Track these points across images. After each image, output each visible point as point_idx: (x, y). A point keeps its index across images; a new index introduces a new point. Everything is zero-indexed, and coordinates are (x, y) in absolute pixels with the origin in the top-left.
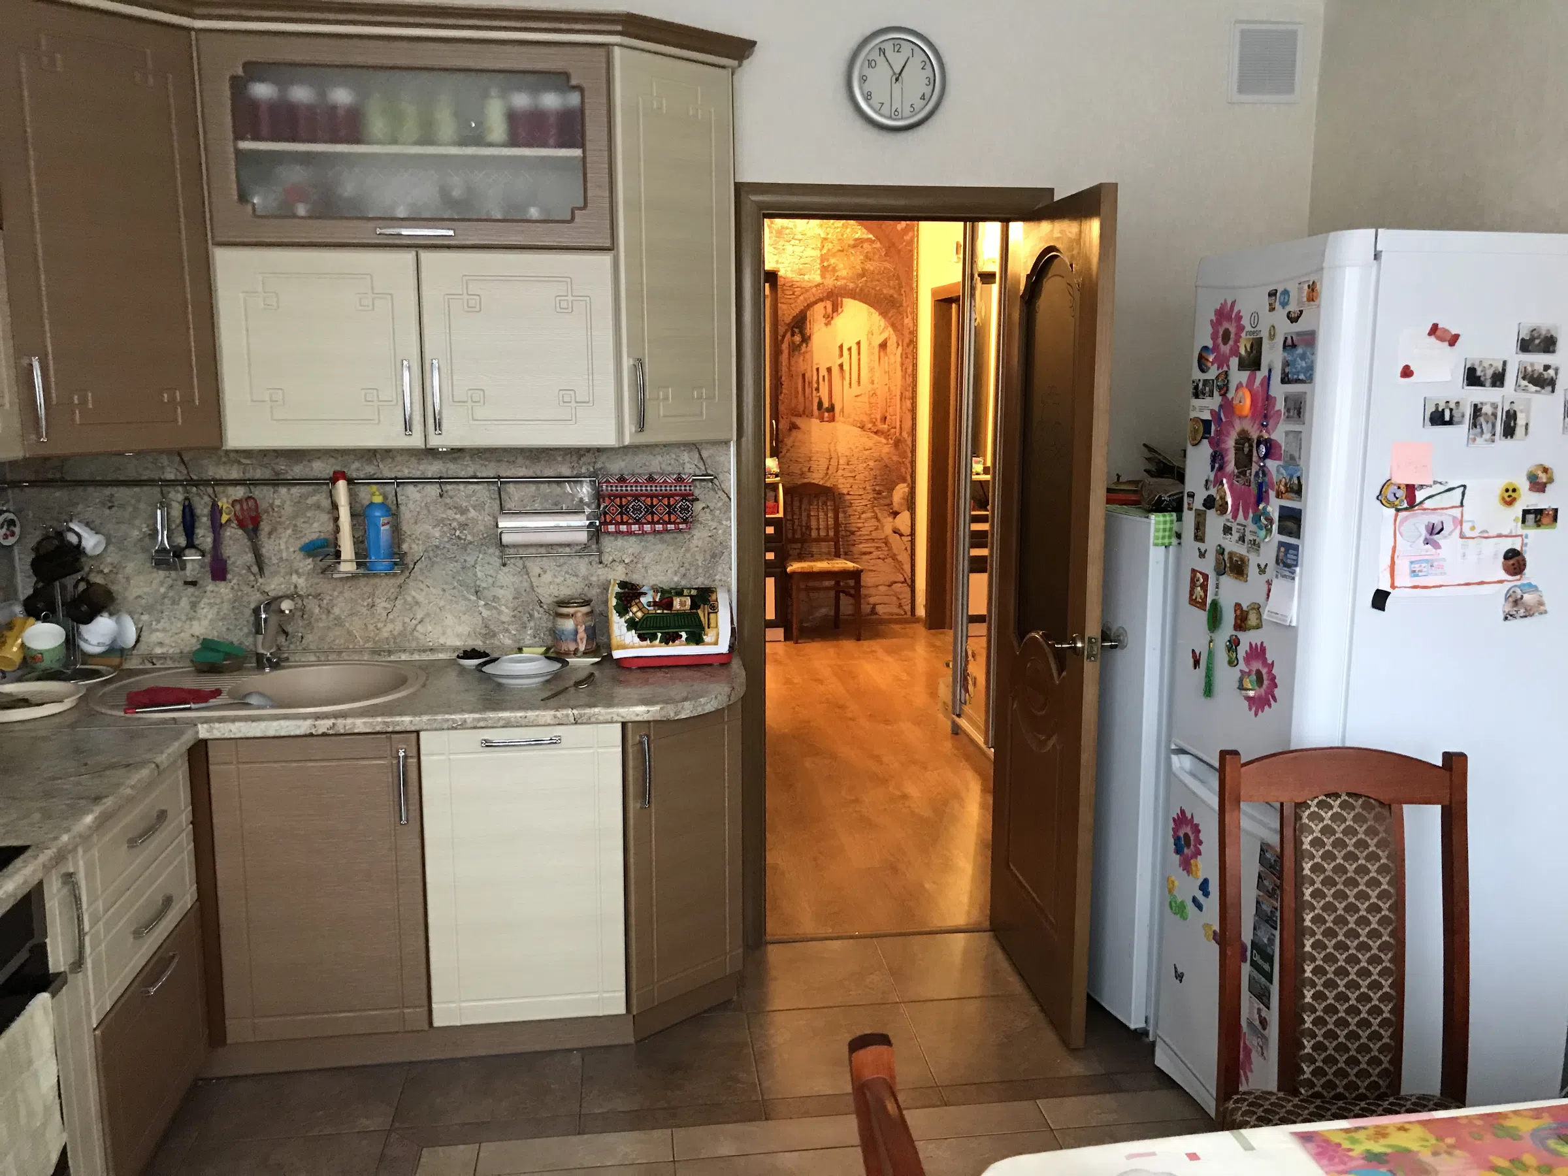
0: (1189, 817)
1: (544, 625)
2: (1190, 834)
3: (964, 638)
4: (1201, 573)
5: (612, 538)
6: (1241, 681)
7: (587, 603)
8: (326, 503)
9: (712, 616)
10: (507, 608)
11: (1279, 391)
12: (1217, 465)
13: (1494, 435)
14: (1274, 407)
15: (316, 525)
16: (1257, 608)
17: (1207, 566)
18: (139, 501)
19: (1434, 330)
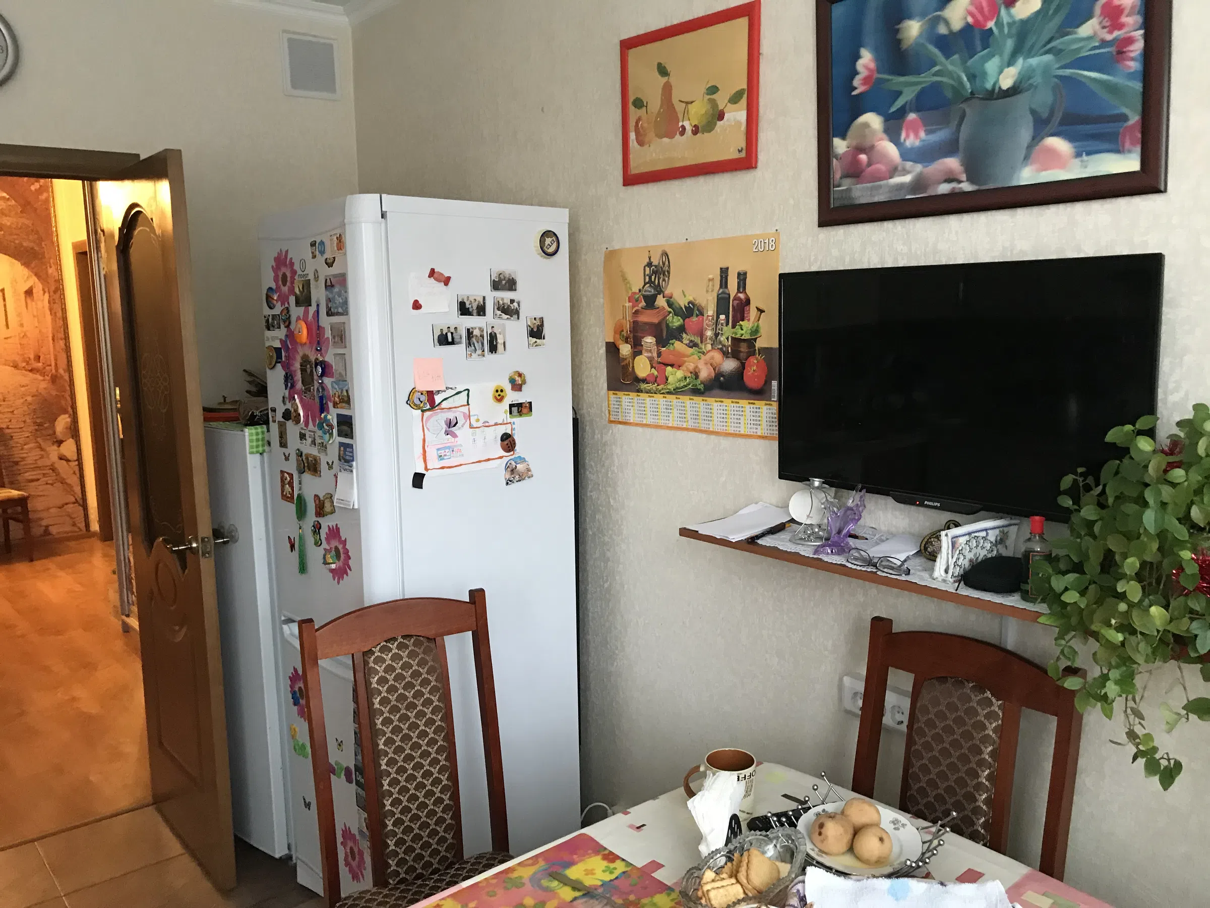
0: (301, 674)
4: (288, 473)
6: (324, 558)
11: (326, 321)
12: (289, 385)
13: (483, 351)
14: (324, 335)
16: (330, 497)
17: (291, 467)
19: (432, 273)
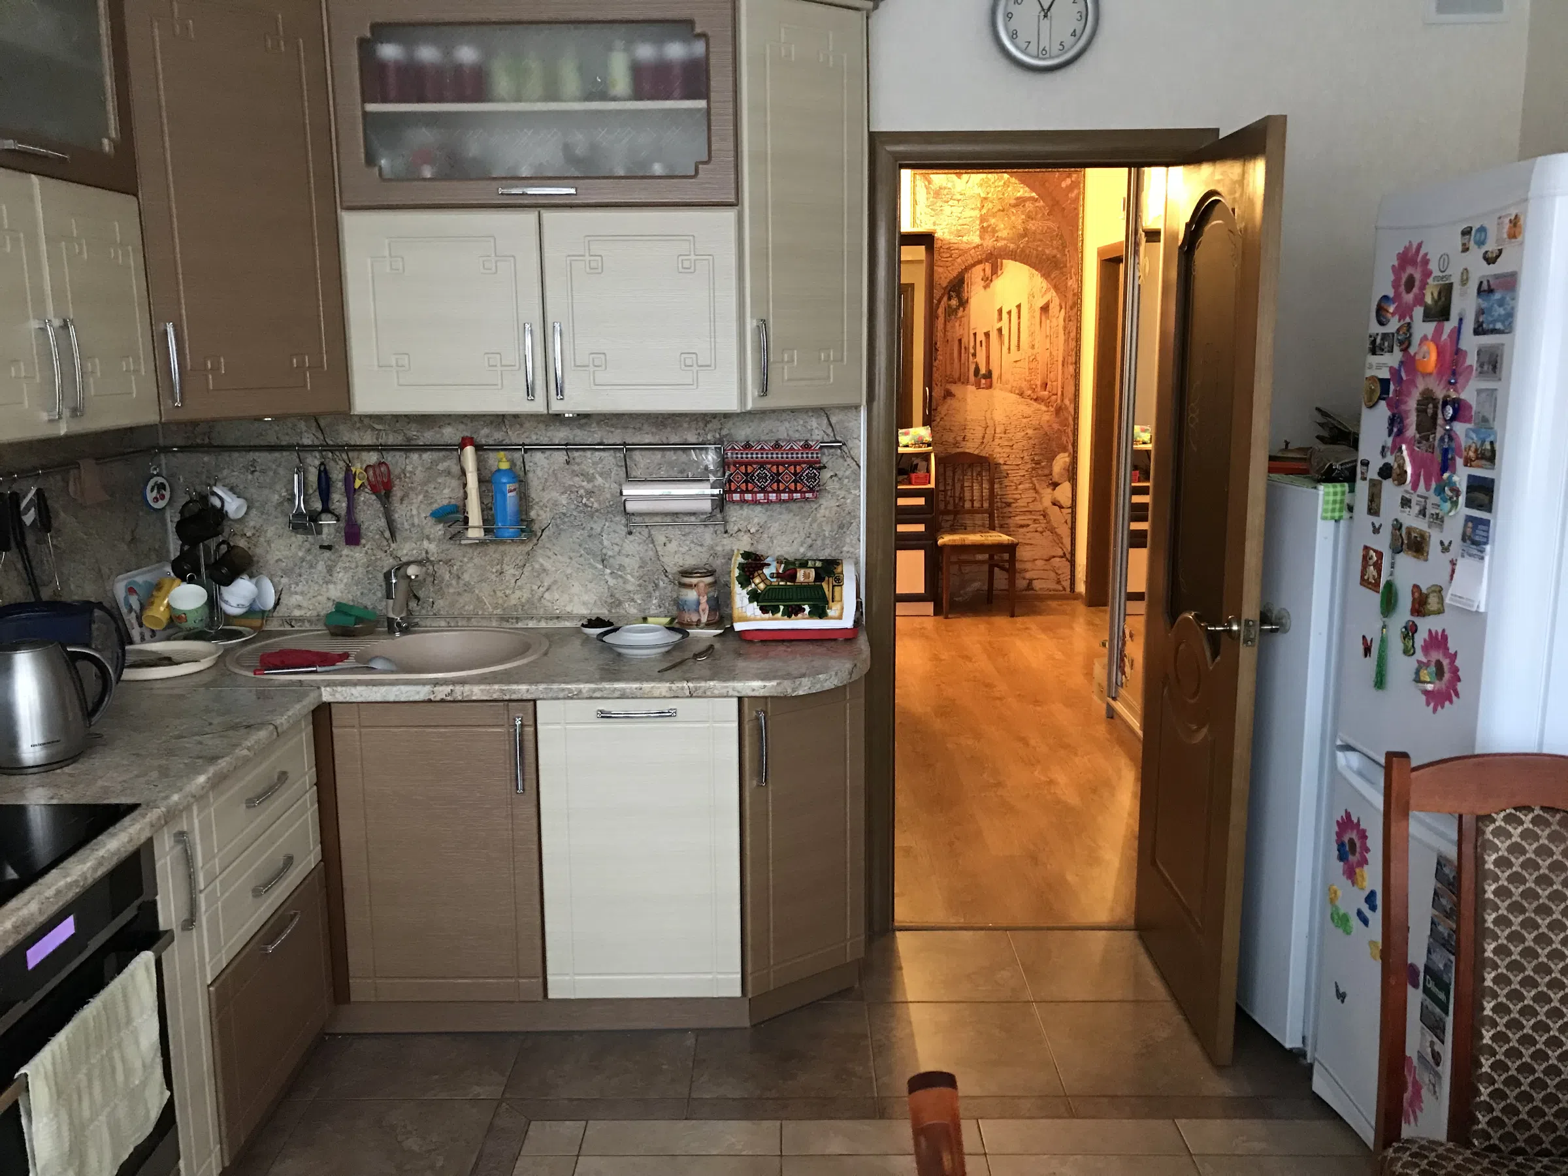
0: (1355, 821)
1: (669, 594)
2: (1356, 840)
3: (1122, 616)
4: (1375, 551)
5: (737, 507)
6: (1417, 672)
7: (711, 573)
8: (456, 469)
9: (837, 589)
10: (633, 576)
11: (1471, 343)
12: (1395, 430)
14: (1464, 361)
15: (446, 491)
16: (1439, 591)
17: (1382, 542)
18: (279, 465)
